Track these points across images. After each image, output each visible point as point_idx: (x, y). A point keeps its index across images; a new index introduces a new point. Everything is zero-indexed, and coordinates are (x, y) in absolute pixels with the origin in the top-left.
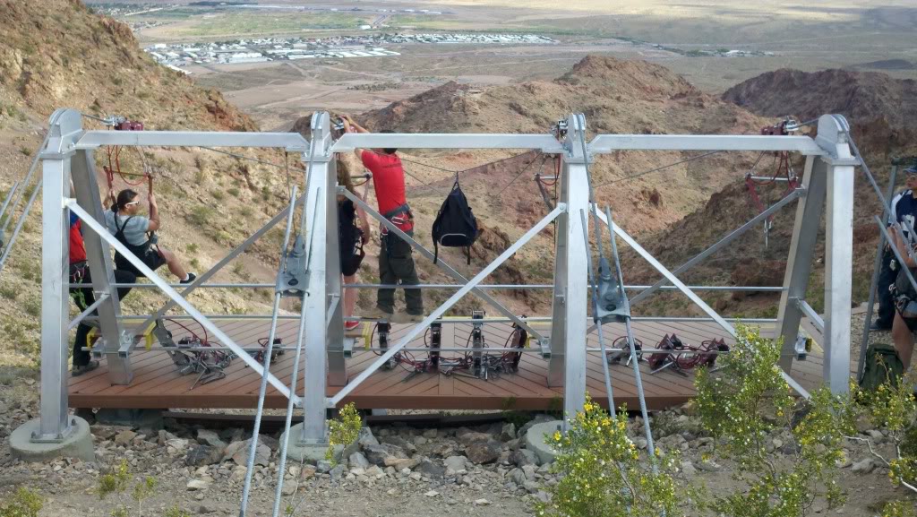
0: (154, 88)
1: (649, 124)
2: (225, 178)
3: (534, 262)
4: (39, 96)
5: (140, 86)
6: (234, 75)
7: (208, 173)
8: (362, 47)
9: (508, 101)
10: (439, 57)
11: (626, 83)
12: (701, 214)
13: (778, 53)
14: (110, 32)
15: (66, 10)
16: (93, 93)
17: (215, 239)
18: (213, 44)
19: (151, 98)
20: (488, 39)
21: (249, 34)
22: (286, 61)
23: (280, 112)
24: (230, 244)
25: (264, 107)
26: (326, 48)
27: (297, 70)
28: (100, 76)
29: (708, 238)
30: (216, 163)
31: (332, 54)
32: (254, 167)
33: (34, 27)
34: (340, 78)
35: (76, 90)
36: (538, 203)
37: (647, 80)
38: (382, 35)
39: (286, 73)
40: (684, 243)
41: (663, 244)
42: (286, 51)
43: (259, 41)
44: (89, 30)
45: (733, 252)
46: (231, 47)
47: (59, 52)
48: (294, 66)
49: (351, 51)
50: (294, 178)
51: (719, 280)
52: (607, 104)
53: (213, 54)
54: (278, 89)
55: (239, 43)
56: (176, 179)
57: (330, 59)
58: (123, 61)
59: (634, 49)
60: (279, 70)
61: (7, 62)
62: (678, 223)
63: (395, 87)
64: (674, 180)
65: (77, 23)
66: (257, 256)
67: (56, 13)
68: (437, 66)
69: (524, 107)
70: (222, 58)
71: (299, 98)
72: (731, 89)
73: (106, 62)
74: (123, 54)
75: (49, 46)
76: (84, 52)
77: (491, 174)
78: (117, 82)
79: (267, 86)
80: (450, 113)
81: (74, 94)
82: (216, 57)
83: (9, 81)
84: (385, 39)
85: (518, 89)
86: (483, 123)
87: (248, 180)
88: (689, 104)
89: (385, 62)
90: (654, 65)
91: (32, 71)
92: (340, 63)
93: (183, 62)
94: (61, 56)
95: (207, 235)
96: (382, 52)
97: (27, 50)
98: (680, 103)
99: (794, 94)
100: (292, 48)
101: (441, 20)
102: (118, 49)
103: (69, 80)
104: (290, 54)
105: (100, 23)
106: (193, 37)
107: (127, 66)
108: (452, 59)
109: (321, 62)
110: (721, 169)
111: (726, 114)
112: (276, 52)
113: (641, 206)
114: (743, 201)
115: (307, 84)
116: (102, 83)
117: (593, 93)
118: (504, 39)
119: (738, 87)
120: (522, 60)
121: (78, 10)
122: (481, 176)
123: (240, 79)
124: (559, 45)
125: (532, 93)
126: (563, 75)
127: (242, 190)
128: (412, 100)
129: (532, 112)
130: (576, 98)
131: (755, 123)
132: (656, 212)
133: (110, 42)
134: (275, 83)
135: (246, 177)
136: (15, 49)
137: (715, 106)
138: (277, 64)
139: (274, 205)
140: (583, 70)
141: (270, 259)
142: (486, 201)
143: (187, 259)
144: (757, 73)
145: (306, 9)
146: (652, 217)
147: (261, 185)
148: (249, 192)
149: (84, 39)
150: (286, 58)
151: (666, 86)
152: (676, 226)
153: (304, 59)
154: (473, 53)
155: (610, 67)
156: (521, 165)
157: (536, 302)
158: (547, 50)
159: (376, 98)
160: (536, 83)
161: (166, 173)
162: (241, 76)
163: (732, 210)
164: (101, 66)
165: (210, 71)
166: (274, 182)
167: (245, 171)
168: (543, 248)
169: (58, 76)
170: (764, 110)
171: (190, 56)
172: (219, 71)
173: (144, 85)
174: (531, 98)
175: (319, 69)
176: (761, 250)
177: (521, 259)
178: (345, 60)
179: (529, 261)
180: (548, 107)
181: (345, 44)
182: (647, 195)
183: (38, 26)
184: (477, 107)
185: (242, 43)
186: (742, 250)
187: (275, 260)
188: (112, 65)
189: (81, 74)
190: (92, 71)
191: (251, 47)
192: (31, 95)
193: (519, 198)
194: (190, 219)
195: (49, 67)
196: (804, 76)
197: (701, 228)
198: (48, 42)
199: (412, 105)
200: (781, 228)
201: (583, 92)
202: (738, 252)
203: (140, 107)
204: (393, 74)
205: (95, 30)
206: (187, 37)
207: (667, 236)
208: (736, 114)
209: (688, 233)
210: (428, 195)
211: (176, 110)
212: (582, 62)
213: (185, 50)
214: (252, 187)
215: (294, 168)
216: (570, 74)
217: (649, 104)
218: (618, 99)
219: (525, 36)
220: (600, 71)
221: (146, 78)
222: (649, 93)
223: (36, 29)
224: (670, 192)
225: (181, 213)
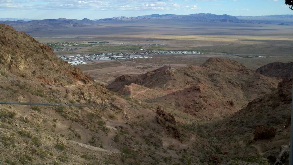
0: (55, 67)
1: (231, 79)
2: (76, 96)
3: (189, 125)
4: (15, 69)
5: (50, 66)
6: (101, 64)
7: (70, 95)
8: (141, 55)
9: (184, 72)
10: (164, 58)
11: (224, 66)
12: (245, 109)
13: (275, 57)
14: (42, 49)
15: (28, 42)
16: (34, 68)
17: (65, 117)
18: (94, 55)
19: (54, 70)
20: (180, 53)
21: (106, 51)
22: (117, 60)
23: (114, 75)
24: (70, 119)
25: (109, 74)
26: (129, 56)
27: (120, 62)
28: (37, 63)
29: (247, 118)
30: (73, 91)
31: (131, 57)
32: (86, 92)
33: (16, 47)
34: (133, 65)
35: (28, 67)
36: (192, 105)
37: (231, 65)
38: (147, 52)
39: (116, 64)
40: (239, 119)
41: (232, 120)
42: (117, 57)
43: (109, 54)
44: (35, 48)
45: (256, 123)
46: (100, 55)
47: (24, 55)
48: (119, 61)
49: (137, 57)
50: (100, 96)
51: (250, 132)
52: (216, 73)
53: (94, 58)
54: (114, 68)
55: (102, 54)
56: (58, 96)
57: (130, 59)
58: (45, 58)
59: (228, 56)
60: (114, 62)
61: (6, 58)
62: (237, 112)
63: (150, 67)
64: (239, 98)
65: (31, 46)
66: (79, 123)
67: (24, 43)
68: (164, 61)
69: (189, 74)
70: (97, 59)
71: (120, 71)
72: (259, 68)
73: (39, 58)
74: (45, 56)
75: (21, 53)
76: (32, 55)
77: (176, 95)
78: (42, 65)
79: (110, 67)
80: (165, 76)
81: (27, 68)
82: (95, 58)
83: (6, 64)
84: (148, 53)
85: (187, 68)
86: (175, 79)
87: (84, 97)
88: (244, 73)
89: (147, 60)
90: (233, 61)
91: (13, 61)
92: (133, 60)
93: (85, 60)
94: (24, 56)
95: (62, 116)
96: (147, 57)
97: (13, 54)
98: (241, 73)
99: (280, 70)
100: (119, 56)
101: (165, 47)
102: (44, 54)
103: (26, 64)
104: (118, 57)
105: (39, 46)
106: (88, 52)
107: (46, 60)
108: (169, 59)
109: (127, 60)
110: (255, 94)
111: (256, 76)
112: (114, 57)
113: (227, 106)
114: (259, 105)
115: (123, 67)
116: (37, 65)
117: (212, 69)
118: (185, 53)
119: (261, 68)
120: (191, 59)
121: (32, 42)
122: (173, 96)
123: (102, 65)
124: (203, 54)
125: (192, 69)
126: (202, 64)
127: (81, 100)
128: (153, 71)
129: (191, 75)
130: (206, 71)
131: (266, 79)
132: (232, 108)
133: (41, 52)
134: (113, 66)
135: (83, 96)
136: (9, 54)
137: (252, 74)
138: (114, 60)
139: (92, 105)
140: (209, 62)
141: (84, 124)
142: (174, 104)
143: (53, 124)
144: (268, 63)
145: (123, 44)
146: (230, 110)
147: (88, 98)
148: (84, 101)
149: (33, 51)
150: (117, 58)
151: (237, 67)
152: (236, 113)
153: (123, 59)
154: (175, 57)
155: (218, 61)
156: (186, 92)
157: (183, 140)
158: (199, 56)
159: (144, 71)
160: (193, 66)
161: (55, 94)
162: (102, 64)
163: (255, 108)
164: (37, 60)
165: (93, 63)
166: (93, 98)
167: (83, 94)
168: (193, 120)
169: (22, 63)
170: (270, 75)
171: (87, 58)
172: (96, 63)
173: (52, 66)
174: (191, 71)
175: (126, 62)
176: (265, 122)
177: (184, 123)
178: (135, 59)
179: (187, 124)
180: (197, 74)
181: (135, 54)
182: (229, 103)
183: (18, 47)
184: (174, 74)
185: (104, 54)
186: (259, 122)
187: (86, 125)
188: (41, 59)
189: (30, 62)
190: (34, 61)
191: (106, 55)
192: (12, 69)
193: (186, 103)
194: (57, 110)
195: (20, 59)
196: (283, 64)
197: (245, 114)
198: (21, 52)
199: (153, 73)
200: (272, 114)
201: (208, 69)
202: (257, 123)
203: (49, 73)
204: (150, 64)
205: (37, 48)
206: (87, 52)
207: (233, 117)
208: (259, 76)
209: (240, 116)
210: (155, 102)
211: (61, 74)
212: (209, 60)
213: (86, 56)
214: (85, 99)
215: (100, 93)
216: (205, 63)
217: (230, 73)
218: (220, 71)
219: (192, 52)
220: (215, 62)
221: (52, 63)
222: (231, 70)
223: (17, 48)
224: (238, 102)
225: (54, 108)
